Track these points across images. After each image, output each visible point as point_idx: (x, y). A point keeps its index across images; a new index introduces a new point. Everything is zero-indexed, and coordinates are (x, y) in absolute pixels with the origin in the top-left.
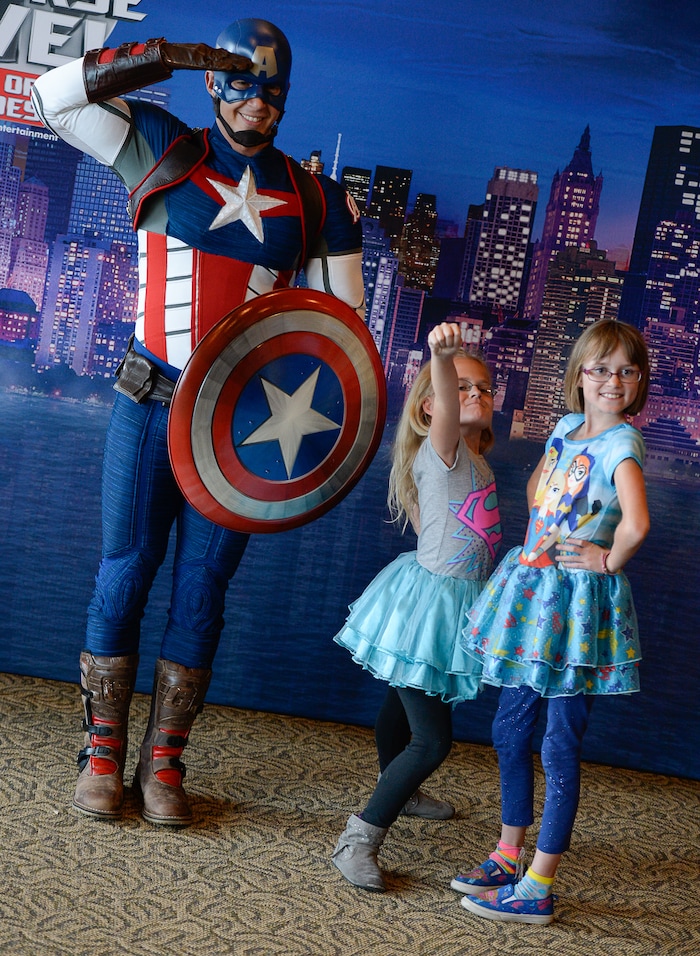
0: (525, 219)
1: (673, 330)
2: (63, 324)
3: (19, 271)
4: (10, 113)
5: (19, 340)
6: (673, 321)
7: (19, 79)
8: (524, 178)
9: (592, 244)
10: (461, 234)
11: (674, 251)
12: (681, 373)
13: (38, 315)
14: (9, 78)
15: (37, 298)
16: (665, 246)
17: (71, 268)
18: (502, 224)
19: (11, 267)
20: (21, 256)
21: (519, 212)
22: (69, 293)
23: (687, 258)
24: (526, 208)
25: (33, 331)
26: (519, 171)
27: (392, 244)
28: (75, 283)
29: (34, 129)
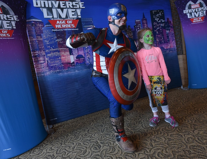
0: (140, 26)
1: (159, 36)
2: (88, 58)
3: (79, 52)
4: (70, 27)
5: (83, 62)
6: (158, 35)
7: (69, 21)
8: (139, 21)
9: (148, 27)
10: (134, 30)
11: (156, 26)
12: (161, 41)
13: (84, 58)
14: (68, 21)
15: (83, 55)
16: (155, 26)
17: (87, 49)
18: (138, 27)
19: (78, 51)
20: (79, 49)
21: (139, 25)
22: (88, 53)
23: (157, 27)
24: (140, 25)
25: (84, 60)
26: (138, 20)
27: (127, 33)
28: (88, 51)
29: (74, 29)
